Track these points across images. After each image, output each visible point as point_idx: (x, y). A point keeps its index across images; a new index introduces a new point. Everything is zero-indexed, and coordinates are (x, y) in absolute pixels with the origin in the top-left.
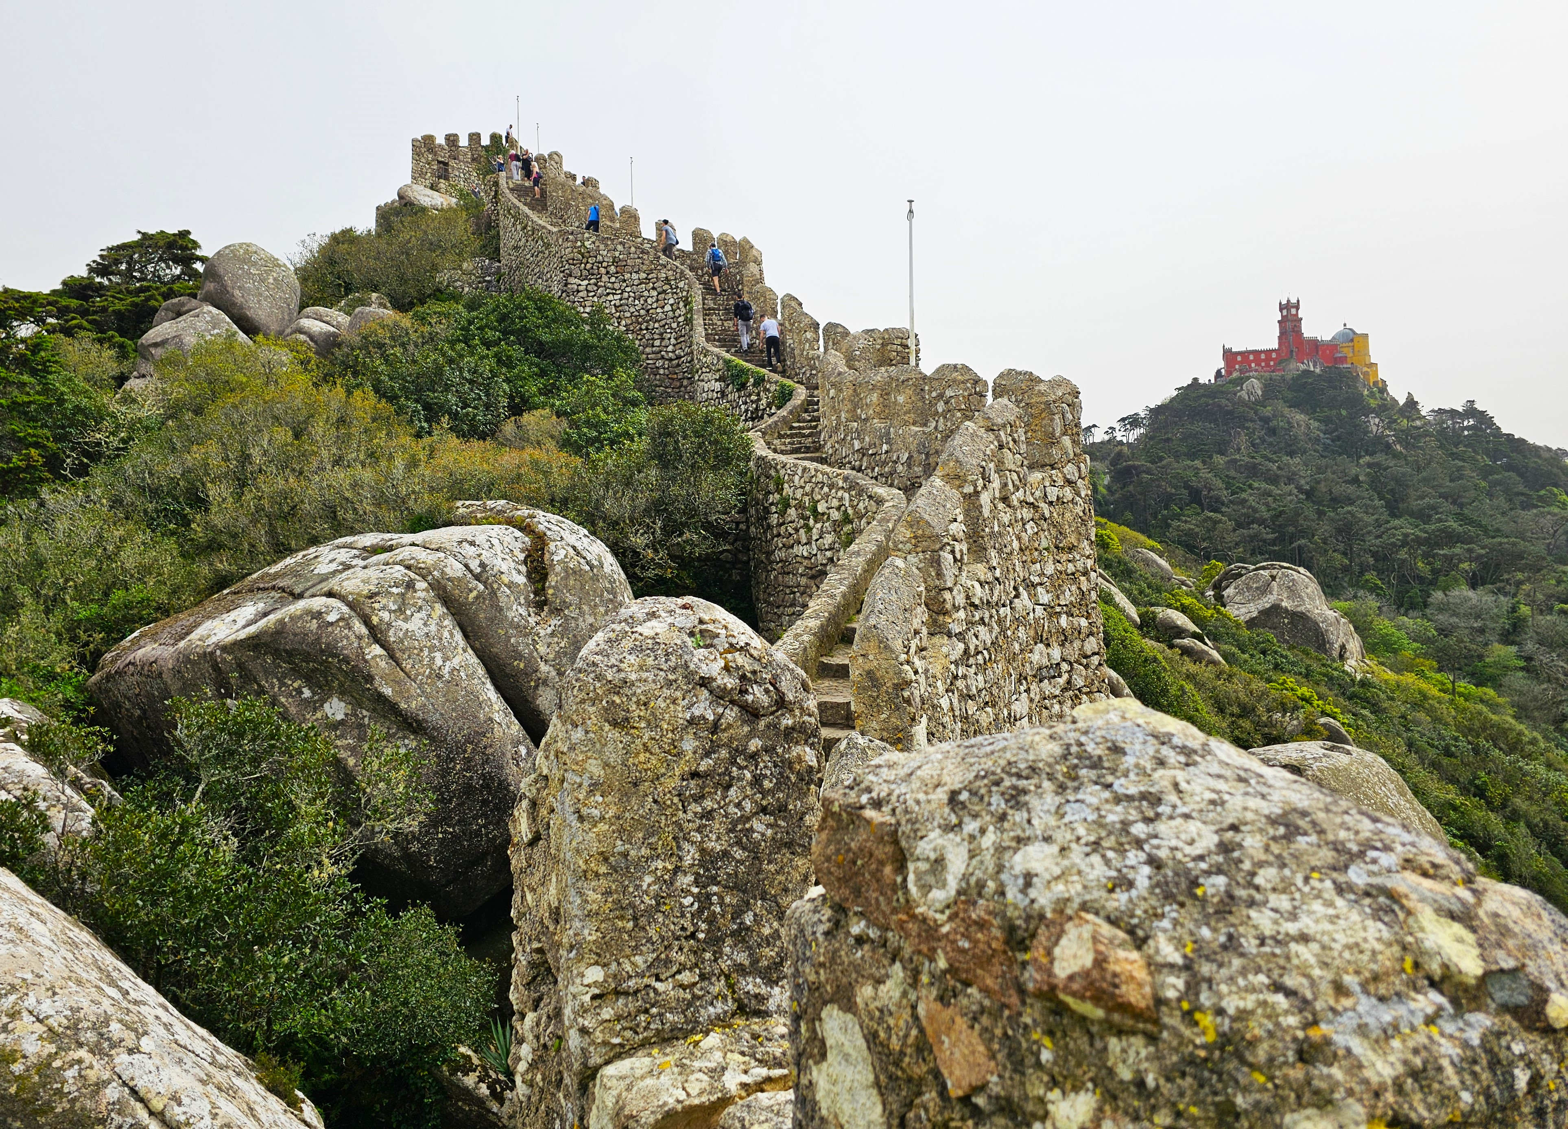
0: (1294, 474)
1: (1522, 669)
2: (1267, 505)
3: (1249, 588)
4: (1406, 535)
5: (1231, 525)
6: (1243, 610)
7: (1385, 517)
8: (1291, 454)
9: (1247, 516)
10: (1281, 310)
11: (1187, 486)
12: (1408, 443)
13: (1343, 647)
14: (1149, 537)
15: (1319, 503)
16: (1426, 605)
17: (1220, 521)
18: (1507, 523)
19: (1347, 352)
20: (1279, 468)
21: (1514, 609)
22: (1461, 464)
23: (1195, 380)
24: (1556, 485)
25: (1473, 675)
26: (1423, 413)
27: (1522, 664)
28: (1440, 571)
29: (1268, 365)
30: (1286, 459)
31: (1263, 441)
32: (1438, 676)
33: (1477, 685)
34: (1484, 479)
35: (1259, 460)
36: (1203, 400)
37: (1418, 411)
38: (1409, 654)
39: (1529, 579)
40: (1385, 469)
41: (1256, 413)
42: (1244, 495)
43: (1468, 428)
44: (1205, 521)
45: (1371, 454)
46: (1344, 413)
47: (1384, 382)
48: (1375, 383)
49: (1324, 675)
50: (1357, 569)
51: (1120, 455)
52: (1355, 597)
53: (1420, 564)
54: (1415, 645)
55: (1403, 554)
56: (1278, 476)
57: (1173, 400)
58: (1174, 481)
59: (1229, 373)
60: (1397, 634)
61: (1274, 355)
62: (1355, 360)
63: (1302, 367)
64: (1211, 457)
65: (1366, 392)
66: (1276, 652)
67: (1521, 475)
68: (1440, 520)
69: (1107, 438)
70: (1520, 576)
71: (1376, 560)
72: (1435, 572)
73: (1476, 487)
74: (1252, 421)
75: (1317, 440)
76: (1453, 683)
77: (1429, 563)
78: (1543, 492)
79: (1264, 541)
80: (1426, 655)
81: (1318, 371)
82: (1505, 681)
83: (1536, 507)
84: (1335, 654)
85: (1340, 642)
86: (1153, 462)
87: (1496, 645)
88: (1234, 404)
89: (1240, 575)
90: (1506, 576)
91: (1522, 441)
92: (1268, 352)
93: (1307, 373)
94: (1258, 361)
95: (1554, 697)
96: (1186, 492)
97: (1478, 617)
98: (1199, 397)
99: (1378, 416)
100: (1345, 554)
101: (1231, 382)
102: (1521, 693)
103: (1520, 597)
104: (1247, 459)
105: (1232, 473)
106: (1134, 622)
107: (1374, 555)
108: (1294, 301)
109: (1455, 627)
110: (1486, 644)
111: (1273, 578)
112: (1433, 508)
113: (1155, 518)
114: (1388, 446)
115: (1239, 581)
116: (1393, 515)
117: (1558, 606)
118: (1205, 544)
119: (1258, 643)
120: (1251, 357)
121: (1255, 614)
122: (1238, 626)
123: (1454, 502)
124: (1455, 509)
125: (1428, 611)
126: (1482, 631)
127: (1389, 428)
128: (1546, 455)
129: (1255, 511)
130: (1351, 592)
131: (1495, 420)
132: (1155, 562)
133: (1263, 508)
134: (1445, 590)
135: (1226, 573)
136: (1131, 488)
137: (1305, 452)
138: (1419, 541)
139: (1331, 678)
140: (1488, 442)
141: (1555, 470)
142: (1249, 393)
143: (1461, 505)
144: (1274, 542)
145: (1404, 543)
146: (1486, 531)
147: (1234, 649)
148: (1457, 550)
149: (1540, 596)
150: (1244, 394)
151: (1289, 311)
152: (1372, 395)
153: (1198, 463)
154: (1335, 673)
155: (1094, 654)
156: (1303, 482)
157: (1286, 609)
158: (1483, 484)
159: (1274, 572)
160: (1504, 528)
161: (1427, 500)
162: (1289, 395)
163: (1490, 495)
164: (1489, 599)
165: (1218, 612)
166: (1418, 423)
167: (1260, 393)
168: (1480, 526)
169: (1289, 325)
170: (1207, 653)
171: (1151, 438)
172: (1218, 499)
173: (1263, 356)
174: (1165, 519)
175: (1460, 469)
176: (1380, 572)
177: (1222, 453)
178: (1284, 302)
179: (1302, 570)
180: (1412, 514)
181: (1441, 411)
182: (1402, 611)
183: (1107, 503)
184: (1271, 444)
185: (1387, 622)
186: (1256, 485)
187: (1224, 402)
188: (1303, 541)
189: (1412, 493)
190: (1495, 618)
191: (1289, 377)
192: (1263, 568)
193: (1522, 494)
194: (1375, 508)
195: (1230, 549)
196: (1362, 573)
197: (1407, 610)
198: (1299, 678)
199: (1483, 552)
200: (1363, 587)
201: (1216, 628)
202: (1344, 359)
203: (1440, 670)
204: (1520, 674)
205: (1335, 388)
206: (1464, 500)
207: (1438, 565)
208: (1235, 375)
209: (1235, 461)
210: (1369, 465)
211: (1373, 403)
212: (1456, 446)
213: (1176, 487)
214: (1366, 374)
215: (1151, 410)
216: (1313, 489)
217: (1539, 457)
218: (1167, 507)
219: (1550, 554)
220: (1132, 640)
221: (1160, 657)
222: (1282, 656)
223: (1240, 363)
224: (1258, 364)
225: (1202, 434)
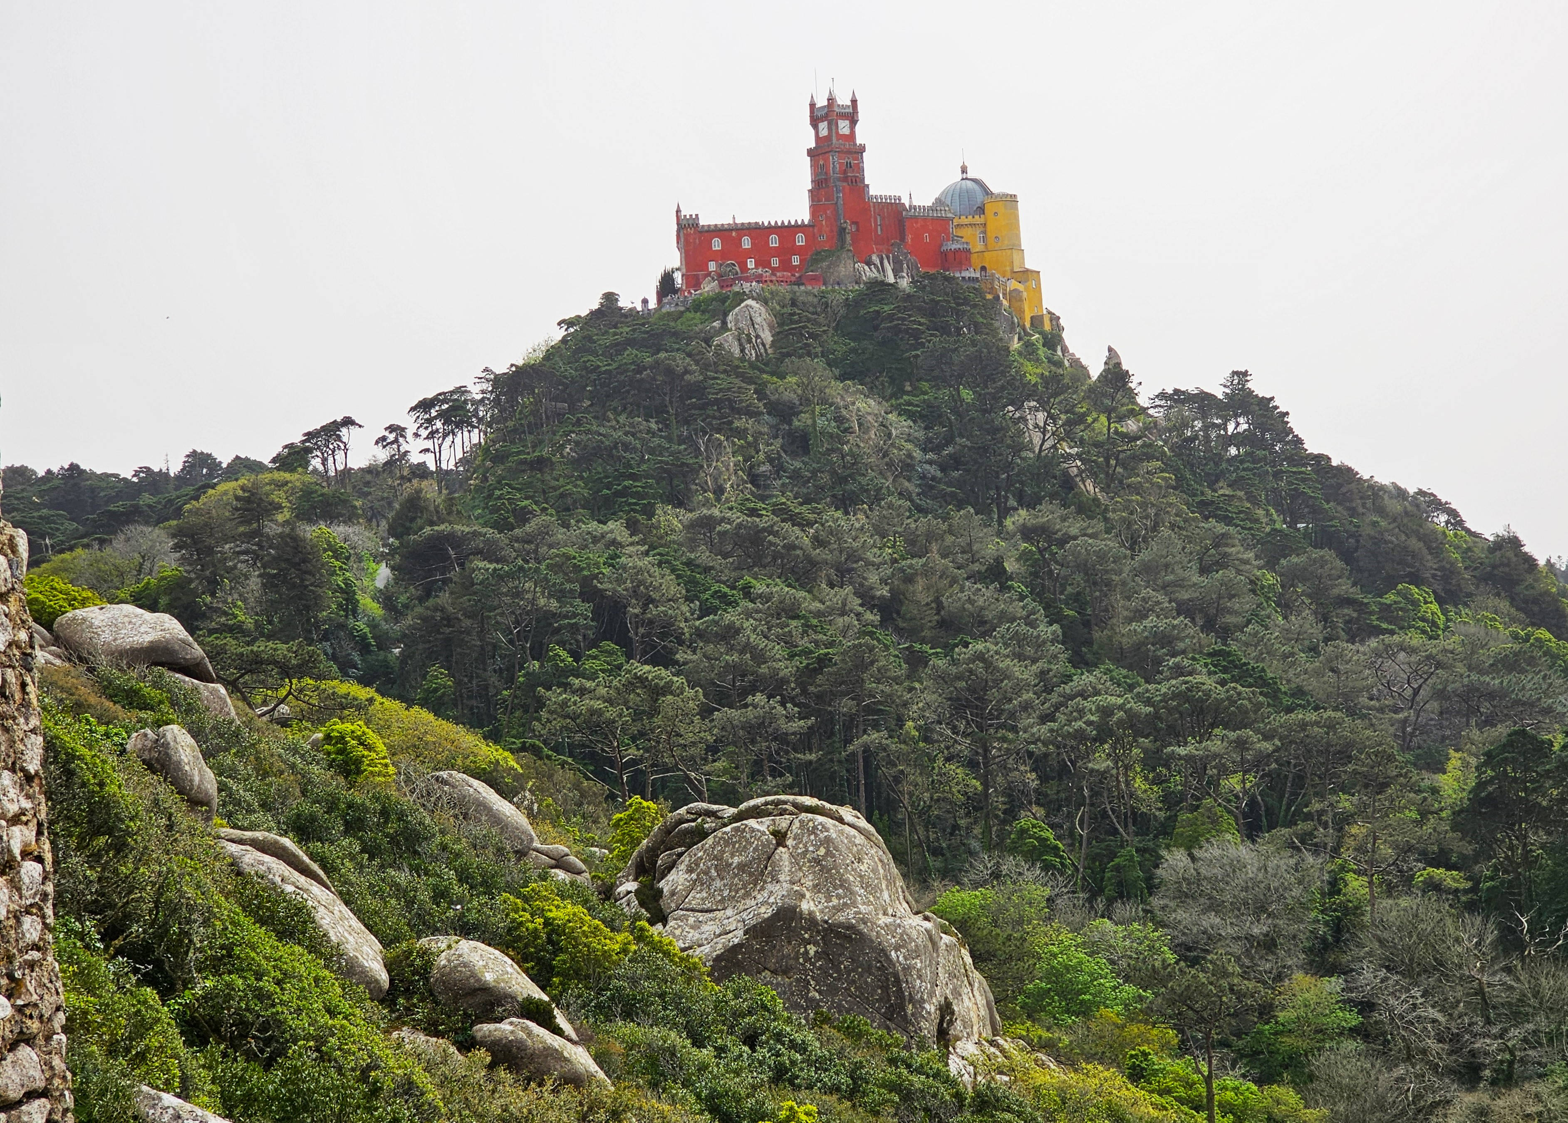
0: (854, 556)
1: (1354, 1032)
2: (787, 641)
3: (723, 868)
4: (1106, 712)
5: (693, 697)
6: (709, 928)
7: (1060, 666)
8: (846, 503)
9: (739, 671)
10: (815, 122)
11: (589, 593)
12: (1111, 477)
13: (946, 1009)
14: (494, 737)
15: (911, 633)
16: (1152, 886)
17: (667, 689)
18: (1318, 674)
19: (971, 239)
20: (818, 542)
21: (1334, 886)
22: (1221, 528)
23: (610, 298)
24: (1416, 580)
25: (1252, 1056)
26: (1143, 400)
27: (1353, 1019)
28: (1182, 797)
29: (786, 265)
30: (834, 516)
31: (779, 468)
32: (1178, 1066)
33: (1260, 1082)
34: (1271, 565)
35: (767, 520)
36: (630, 353)
37: (1131, 395)
38: (1112, 1013)
39: (1362, 811)
40: (1062, 543)
41: (761, 393)
42: (731, 616)
43: (1236, 439)
44: (630, 686)
45: (1031, 503)
46: (967, 395)
47: (1054, 319)
48: (1036, 321)
49: (893, 1087)
50: (999, 802)
51: (414, 504)
52: (996, 875)
53: (1139, 783)
54: (1130, 990)
55: (1100, 761)
56: (813, 563)
57: (552, 353)
58: (556, 579)
59: (693, 281)
60: (1090, 965)
61: (800, 240)
62: (988, 260)
63: (869, 273)
64: (651, 514)
65: (1016, 345)
66: (779, 1037)
67: (1347, 556)
68: (1179, 671)
69: (382, 455)
70: (1346, 803)
71: (1043, 779)
72: (1171, 801)
73: (1255, 586)
74: (751, 413)
75: (908, 466)
76: (1208, 1080)
77: (1158, 781)
78: (1390, 598)
79: (782, 738)
80: (1147, 1015)
81: (904, 283)
82: (1317, 1063)
83: (1377, 631)
84: (928, 1028)
85: (936, 1000)
86: (502, 526)
87: (1299, 975)
88: (706, 367)
89: (701, 834)
90: (1316, 806)
91: (1346, 473)
92: (787, 231)
93: (879, 288)
94: (762, 255)
95: (1418, 1097)
96: (584, 608)
97: (1261, 909)
98: (619, 347)
99: (1044, 405)
100: (972, 764)
101: (698, 306)
102: (1353, 1094)
103: (1347, 854)
104: (738, 517)
105: (703, 556)
106: (371, 983)
107: (1039, 763)
108: (844, 100)
109: (1213, 939)
110: (1279, 978)
111: (780, 837)
112: (1165, 640)
113: (510, 680)
114: (1068, 483)
115: (698, 851)
116: (1080, 662)
117: (1423, 873)
118: (633, 752)
119: (738, 1014)
120: (746, 243)
121: (737, 937)
122: (690, 971)
123: (1209, 626)
124: (1210, 641)
125: (1156, 902)
126: (1269, 944)
127: (1069, 436)
128: (1395, 507)
129: (760, 657)
130: (985, 863)
131: (1293, 422)
132: (483, 807)
133: (778, 650)
134: (1191, 844)
135: (667, 831)
136: (444, 598)
137: (878, 499)
138: (1133, 722)
139: (907, 1095)
140: (1277, 475)
141: (1414, 544)
142: (744, 339)
143: (1225, 633)
144: (805, 741)
145: (1103, 733)
146: (1274, 694)
147: (676, 1039)
148: (1215, 745)
149: (1386, 851)
150: (729, 342)
151: (832, 125)
152: (1029, 350)
153: (615, 528)
154: (918, 1081)
155: (31, 1095)
156: (873, 578)
157: (811, 919)
158: (1270, 578)
159: (783, 822)
160: (1312, 684)
161: (1150, 621)
162: (840, 346)
163: (1286, 607)
164: (1284, 862)
165: (641, 937)
166: (1132, 426)
167: (767, 336)
168: (1262, 682)
169: (834, 162)
170: (558, 1055)
171: (499, 458)
172: (667, 628)
173: (774, 241)
174: (534, 681)
175: (1220, 541)
176: (1052, 807)
177: (679, 500)
178: (822, 102)
179: (847, 813)
180: (1120, 657)
181: (1178, 398)
182: (1100, 904)
183: (384, 642)
184: (796, 475)
185: (1066, 937)
186: (760, 587)
187: (680, 361)
188: (874, 737)
189: (1121, 605)
190: (1293, 912)
191: (837, 298)
192: (757, 813)
193: (1349, 602)
194: (1040, 645)
195: (692, 762)
196: (1011, 813)
197: (1110, 901)
198: (831, 1100)
199: (1267, 746)
200: (1013, 850)
201: (634, 981)
202: (962, 257)
203: (1183, 1049)
204: (1350, 1045)
205: (944, 330)
206: (1230, 619)
207: (1176, 783)
208: (709, 287)
209: (708, 523)
210: (1027, 533)
211: (1032, 373)
212: (1212, 486)
213: (561, 595)
214: (1015, 297)
215: (498, 381)
216: (897, 597)
217: (1381, 511)
218: (538, 653)
219: (1406, 748)
220: (346, 1037)
221: (421, 1078)
222: (793, 1045)
223: (722, 255)
224: (762, 263)
225: (626, 447)
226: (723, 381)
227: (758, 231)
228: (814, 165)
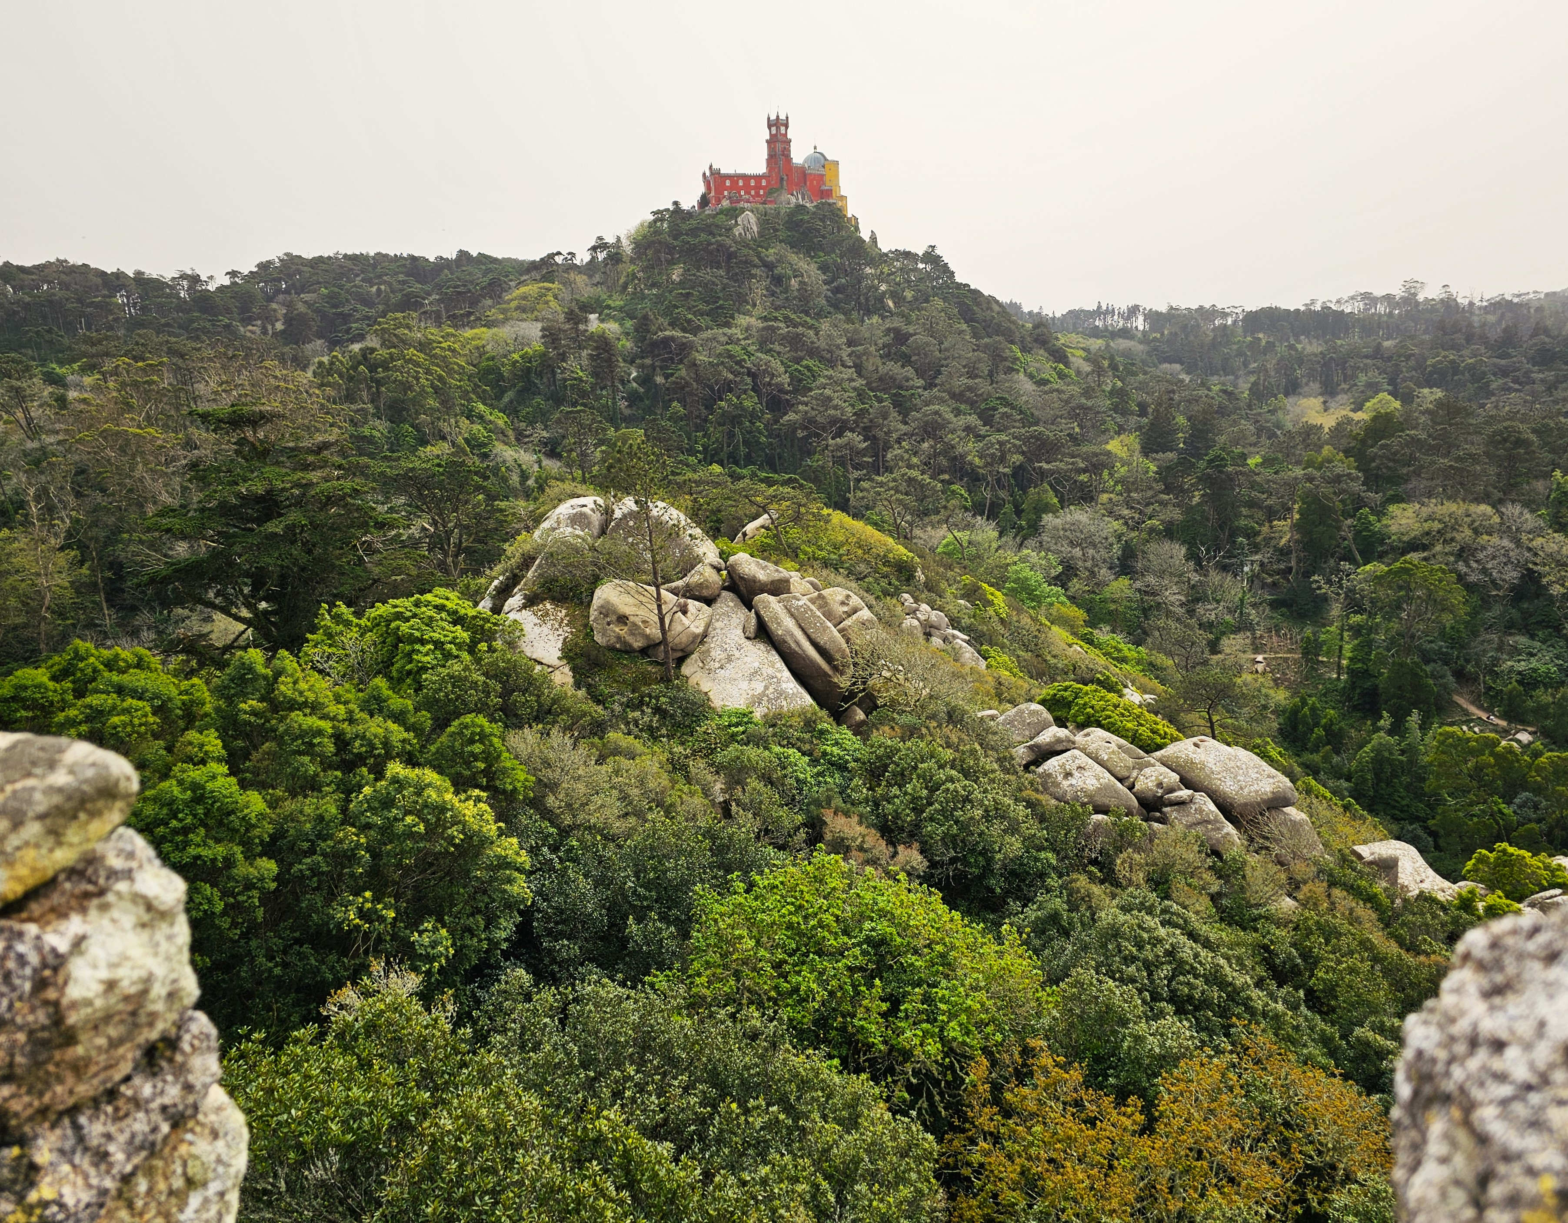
10: (770, 126)
23: (676, 203)
29: (759, 195)
41: (759, 257)
61: (764, 183)
63: (794, 200)
74: (757, 267)
81: (809, 206)
88: (729, 242)
92: (758, 178)
93: (800, 208)
94: (747, 188)
101: (719, 212)
108: (782, 117)
120: (741, 183)
142: (746, 229)
150: (740, 231)
151: (778, 129)
162: (788, 235)
167: (755, 229)
169: (779, 146)
173: (752, 183)
178: (773, 117)
191: (782, 211)
208: (724, 204)
223: (729, 189)
224: (748, 193)
225: (714, 283)
226: (745, 251)
227: (746, 178)
228: (769, 147)
